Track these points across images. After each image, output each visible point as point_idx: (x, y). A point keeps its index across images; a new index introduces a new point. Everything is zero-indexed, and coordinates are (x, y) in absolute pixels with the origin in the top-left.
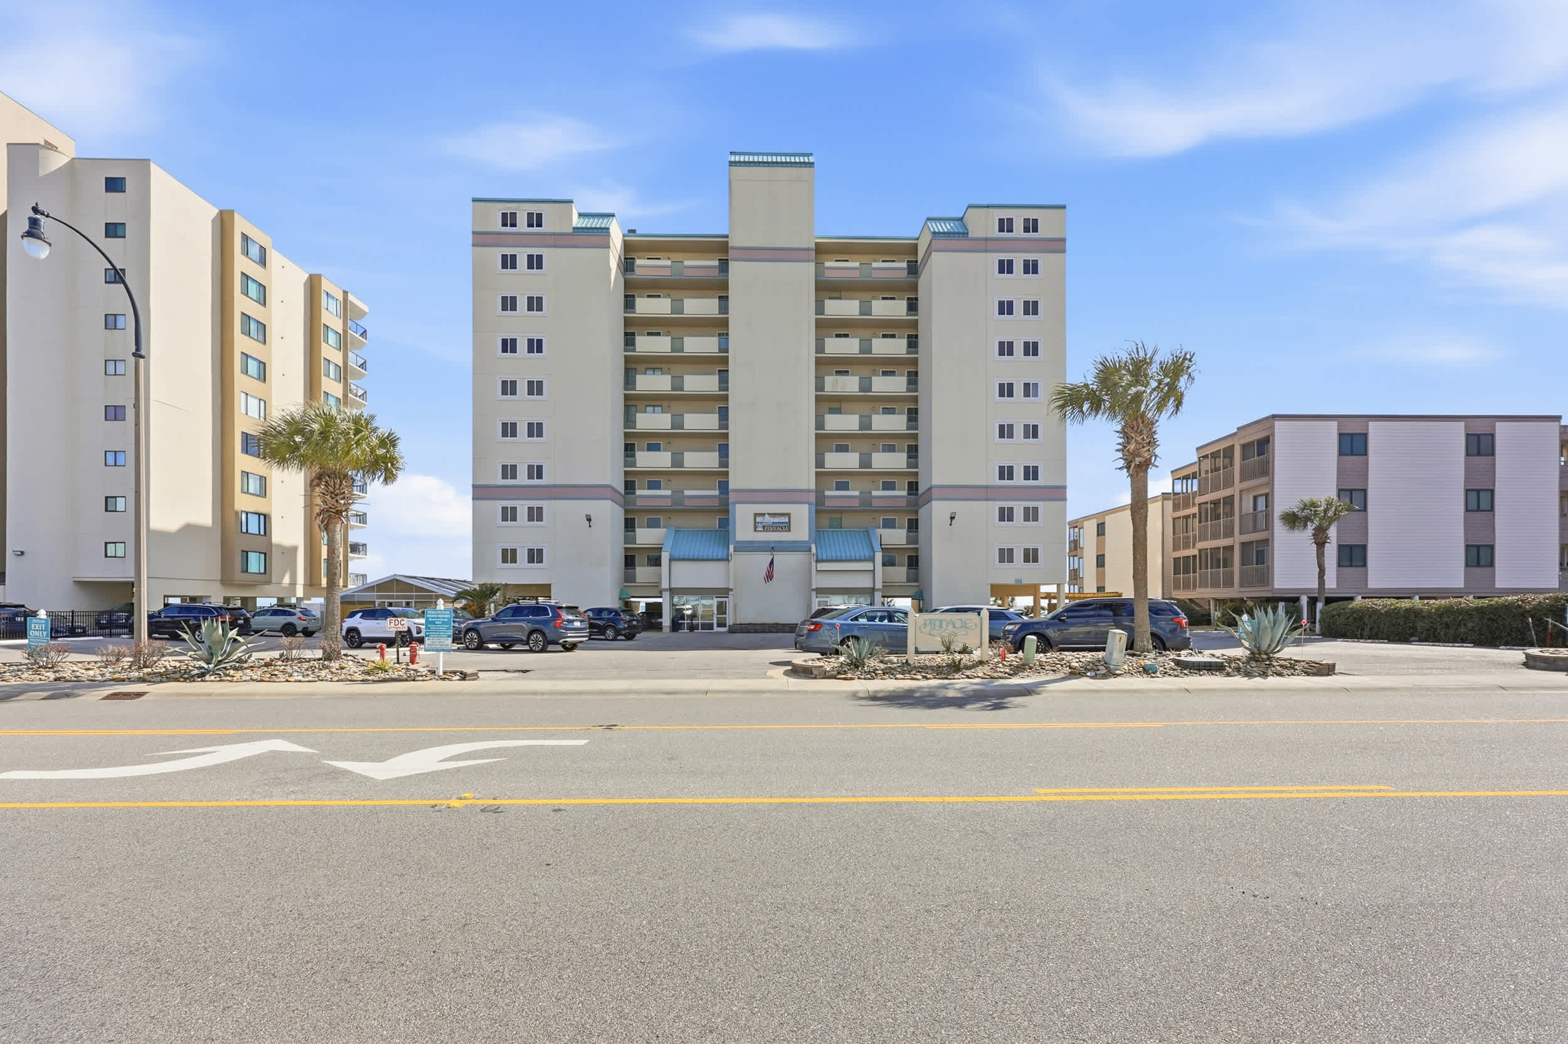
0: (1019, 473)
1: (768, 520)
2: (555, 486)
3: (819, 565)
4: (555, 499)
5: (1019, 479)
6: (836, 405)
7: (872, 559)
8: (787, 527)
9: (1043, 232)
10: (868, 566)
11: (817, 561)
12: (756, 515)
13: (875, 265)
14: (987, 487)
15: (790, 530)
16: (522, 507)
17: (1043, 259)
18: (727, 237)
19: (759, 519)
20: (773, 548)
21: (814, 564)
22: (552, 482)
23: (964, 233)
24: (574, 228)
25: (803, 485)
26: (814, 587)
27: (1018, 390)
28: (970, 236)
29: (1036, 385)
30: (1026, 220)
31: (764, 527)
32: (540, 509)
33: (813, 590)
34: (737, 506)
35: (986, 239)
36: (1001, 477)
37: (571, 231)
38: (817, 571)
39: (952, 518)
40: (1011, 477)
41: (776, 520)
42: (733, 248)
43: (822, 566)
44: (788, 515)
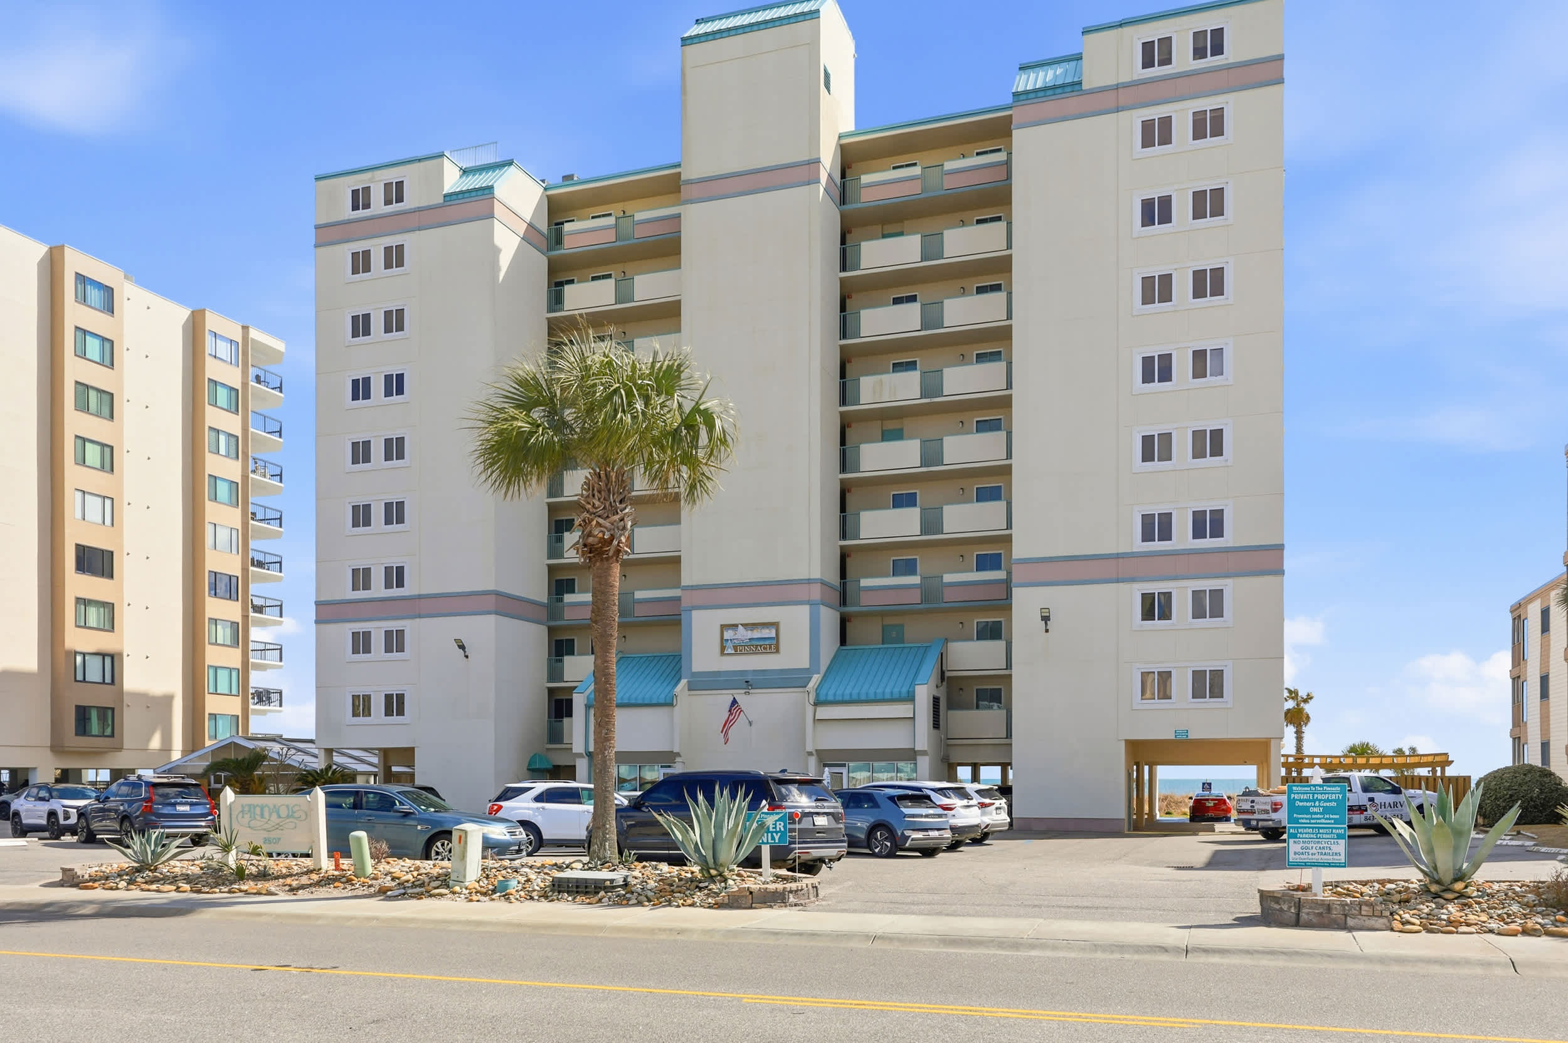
0: (1182, 527)
1: (743, 634)
2: (420, 597)
3: (819, 709)
4: (420, 616)
5: (1183, 536)
6: (891, 425)
7: (910, 698)
8: (773, 646)
9: (1233, 52)
10: (901, 710)
11: (817, 704)
12: (724, 627)
13: (949, 166)
14: (1118, 556)
15: (777, 651)
16: (377, 630)
17: (1233, 104)
18: (679, 165)
19: (728, 634)
20: (749, 682)
21: (810, 709)
22: (415, 592)
23: (1073, 84)
24: (445, 196)
25: (801, 572)
26: (810, 748)
27: (1182, 366)
28: (1086, 86)
29: (1219, 352)
30: (1199, 36)
31: (735, 648)
32: (400, 633)
33: (810, 754)
34: (695, 613)
35: (1117, 87)
36: (1147, 536)
37: (441, 200)
38: (816, 721)
39: (1046, 619)
40: (1166, 535)
41: (757, 634)
42: (690, 182)
43: (824, 712)
44: (775, 625)
